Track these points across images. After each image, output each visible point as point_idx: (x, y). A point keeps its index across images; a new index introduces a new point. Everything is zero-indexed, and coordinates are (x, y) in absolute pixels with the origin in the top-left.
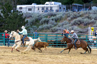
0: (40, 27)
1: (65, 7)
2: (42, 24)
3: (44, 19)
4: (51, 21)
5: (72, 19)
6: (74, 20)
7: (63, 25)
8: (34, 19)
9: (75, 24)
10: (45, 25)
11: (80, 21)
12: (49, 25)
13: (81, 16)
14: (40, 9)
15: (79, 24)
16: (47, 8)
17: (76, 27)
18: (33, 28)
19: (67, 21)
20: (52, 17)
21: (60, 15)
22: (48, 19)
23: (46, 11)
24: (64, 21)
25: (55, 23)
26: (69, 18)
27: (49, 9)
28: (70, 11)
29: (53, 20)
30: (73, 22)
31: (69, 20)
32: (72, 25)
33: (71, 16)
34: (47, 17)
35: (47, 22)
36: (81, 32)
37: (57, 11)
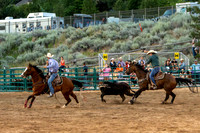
0: (20, 57)
1: (62, 21)
2: (23, 51)
3: (25, 43)
4: (37, 46)
5: (74, 40)
6: (77, 42)
7: (58, 51)
8: (8, 44)
9: (78, 49)
10: (28, 54)
11: (86, 44)
12: (34, 53)
13: (88, 35)
14: (20, 26)
15: (85, 49)
16: (31, 24)
17: (79, 55)
18: (8, 60)
19: (65, 45)
20: (40, 40)
21: (52, 35)
22: (32, 42)
23: (30, 29)
24: (60, 45)
25: (45, 49)
26: (69, 40)
27: (35, 25)
28: (70, 28)
29: (40, 43)
30: (74, 46)
31: (70, 43)
32: (74, 51)
33: (72, 36)
34: (30, 39)
35: (30, 48)
36: (89, 63)
37: (49, 28)
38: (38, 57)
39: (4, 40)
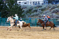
0: (32, 14)
1: (47, 2)
2: (33, 12)
3: (34, 9)
4: (39, 10)
5: (52, 9)
6: (53, 10)
7: (46, 13)
8: (28, 9)
9: (54, 12)
10: (35, 13)
11: (57, 10)
12: (37, 13)
13: (57, 7)
14: (32, 3)
15: (56, 12)
16: (36, 2)
17: (54, 14)
18: (28, 15)
19: (49, 11)
20: (40, 8)
21: (44, 7)
22: (37, 9)
23: (36, 4)
24: (47, 11)
25: (41, 12)
26: (50, 9)
27: (37, 3)
28: (50, 4)
29: (40, 9)
30: (52, 11)
31: (50, 10)
32: (52, 13)
33: (51, 7)
34: (36, 8)
35: (36, 11)
36: (58, 17)
37: (43, 4)
38: (39, 14)
39: (26, 8)
